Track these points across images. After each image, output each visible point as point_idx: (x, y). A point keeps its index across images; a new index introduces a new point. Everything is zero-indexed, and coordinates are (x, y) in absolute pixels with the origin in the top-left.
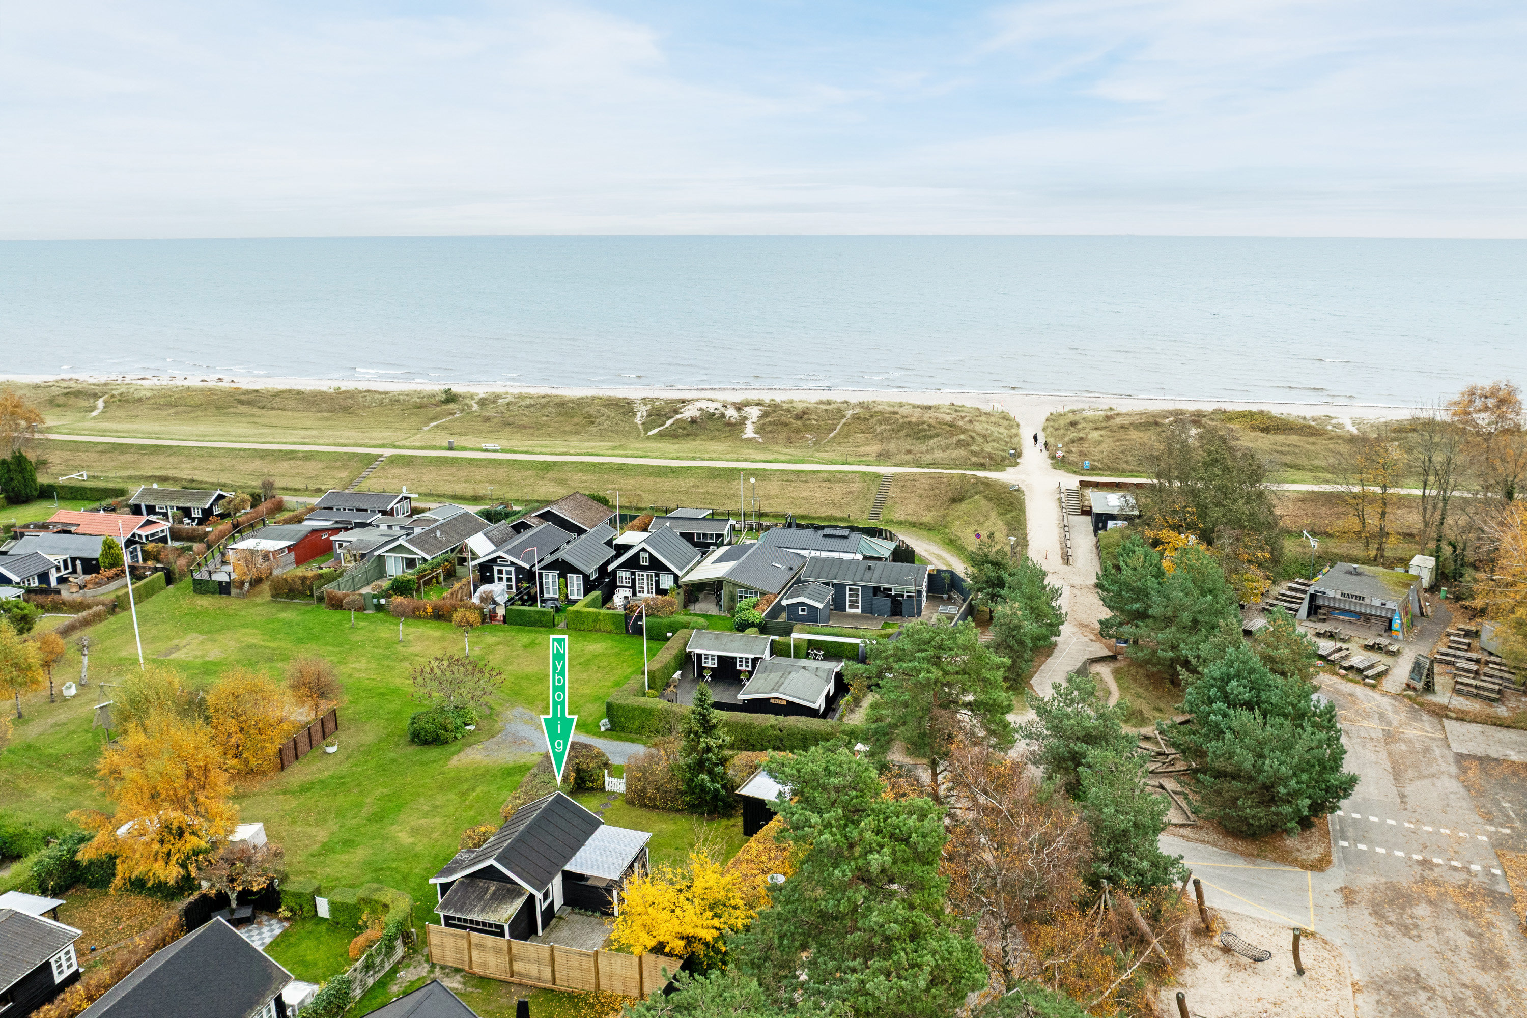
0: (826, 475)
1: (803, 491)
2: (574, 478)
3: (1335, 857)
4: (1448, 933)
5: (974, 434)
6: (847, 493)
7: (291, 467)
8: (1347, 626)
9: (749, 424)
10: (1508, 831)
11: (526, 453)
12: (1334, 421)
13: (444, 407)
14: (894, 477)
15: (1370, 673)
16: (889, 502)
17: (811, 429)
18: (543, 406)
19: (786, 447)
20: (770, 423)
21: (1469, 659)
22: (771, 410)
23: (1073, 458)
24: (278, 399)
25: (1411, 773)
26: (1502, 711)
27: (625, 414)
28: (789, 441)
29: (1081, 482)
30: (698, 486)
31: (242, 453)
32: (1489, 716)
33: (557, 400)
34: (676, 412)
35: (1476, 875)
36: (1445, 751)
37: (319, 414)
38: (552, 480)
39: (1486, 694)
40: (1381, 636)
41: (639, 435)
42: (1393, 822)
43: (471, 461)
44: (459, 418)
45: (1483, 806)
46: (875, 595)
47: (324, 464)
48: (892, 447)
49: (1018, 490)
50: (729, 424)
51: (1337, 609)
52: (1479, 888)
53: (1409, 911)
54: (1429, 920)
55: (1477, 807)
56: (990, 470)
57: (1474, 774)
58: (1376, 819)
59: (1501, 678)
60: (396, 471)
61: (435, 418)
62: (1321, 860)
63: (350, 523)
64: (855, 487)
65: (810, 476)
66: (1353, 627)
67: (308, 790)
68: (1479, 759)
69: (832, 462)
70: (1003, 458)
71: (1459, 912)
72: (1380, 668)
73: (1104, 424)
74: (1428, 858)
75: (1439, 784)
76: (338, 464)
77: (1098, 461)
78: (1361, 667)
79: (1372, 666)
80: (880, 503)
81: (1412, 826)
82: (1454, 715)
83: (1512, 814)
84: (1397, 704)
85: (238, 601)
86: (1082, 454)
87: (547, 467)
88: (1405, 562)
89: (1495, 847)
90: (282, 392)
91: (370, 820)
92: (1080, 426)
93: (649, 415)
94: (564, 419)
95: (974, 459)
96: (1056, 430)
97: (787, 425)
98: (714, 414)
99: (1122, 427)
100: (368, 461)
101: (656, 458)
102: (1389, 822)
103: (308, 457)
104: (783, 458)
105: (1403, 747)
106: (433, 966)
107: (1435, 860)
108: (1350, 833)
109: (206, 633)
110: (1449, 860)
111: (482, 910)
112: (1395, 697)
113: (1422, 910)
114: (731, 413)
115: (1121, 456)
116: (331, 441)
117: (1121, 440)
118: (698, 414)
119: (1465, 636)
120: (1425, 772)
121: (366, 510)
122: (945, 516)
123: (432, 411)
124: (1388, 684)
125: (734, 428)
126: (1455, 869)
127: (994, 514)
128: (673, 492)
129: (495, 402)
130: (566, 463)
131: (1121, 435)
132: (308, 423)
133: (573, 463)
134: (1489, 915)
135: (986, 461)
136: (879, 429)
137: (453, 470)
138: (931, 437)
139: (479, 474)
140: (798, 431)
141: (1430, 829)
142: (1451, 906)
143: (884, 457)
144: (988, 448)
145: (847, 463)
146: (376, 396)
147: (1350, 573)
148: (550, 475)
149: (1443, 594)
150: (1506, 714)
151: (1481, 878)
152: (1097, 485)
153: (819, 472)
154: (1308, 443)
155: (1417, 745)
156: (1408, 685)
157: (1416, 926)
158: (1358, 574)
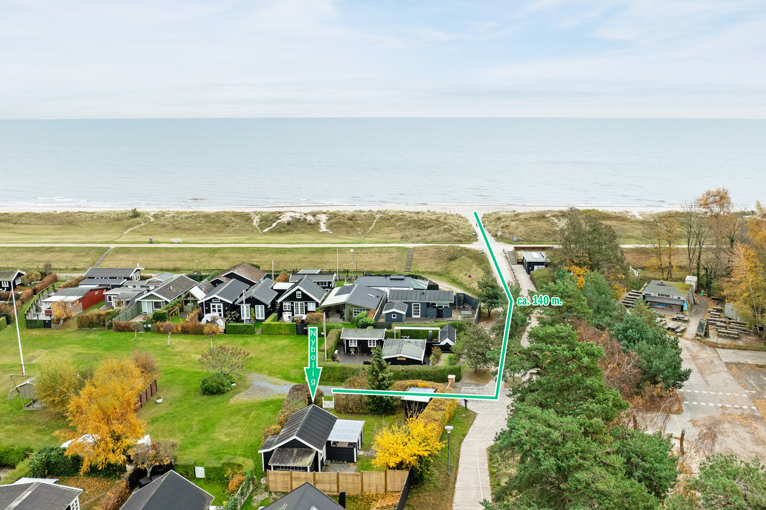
0: (377, 249)
1: (366, 258)
2: (232, 256)
3: (684, 408)
4: (740, 433)
5: (452, 225)
6: (390, 258)
7: (53, 257)
8: (662, 310)
9: (321, 223)
10: (755, 392)
11: (198, 243)
12: (630, 214)
13: (133, 220)
14: (414, 249)
15: (678, 330)
16: (414, 262)
17: (359, 225)
18: (196, 217)
19: (347, 235)
20: (334, 223)
21: (721, 322)
22: (332, 216)
23: (507, 235)
24: (23, 218)
25: (707, 372)
26: (740, 343)
27: (247, 220)
28: (348, 232)
29: (515, 247)
30: (305, 258)
31: (18, 250)
32: (735, 346)
33: (203, 214)
34: (277, 218)
35: (746, 410)
36: (720, 362)
37: (54, 226)
38: (219, 257)
39: (733, 336)
40: (678, 314)
41: (258, 232)
42: (705, 392)
43: (166, 249)
44: (144, 226)
45: (742, 383)
46: (428, 307)
47: (75, 254)
48: (407, 233)
49: (483, 253)
50: (310, 224)
51: (656, 302)
52: (748, 415)
53: (722, 427)
54: (731, 429)
55: (739, 384)
56: (464, 243)
57: (735, 370)
58: (698, 392)
59: (737, 329)
60: (121, 256)
61: (129, 226)
62: (678, 410)
63: (109, 285)
64: (394, 255)
65: (368, 250)
66: (664, 311)
67: (156, 421)
68: (735, 364)
69: (377, 242)
70: (470, 237)
71: (742, 425)
72: (682, 328)
73: (515, 218)
74: (724, 405)
75: (721, 375)
76: (83, 253)
77: (520, 236)
78: (674, 328)
79: (678, 327)
80: (410, 262)
81: (714, 393)
82: (720, 346)
83: (755, 385)
84: (693, 343)
85: (57, 331)
86: (510, 233)
87: (214, 251)
88: (682, 280)
89: (751, 398)
90: (24, 214)
91: (201, 431)
92: (503, 220)
93: (261, 221)
94: (210, 224)
95: (455, 238)
96: (490, 222)
97: (344, 223)
98: (300, 219)
99: (526, 219)
100: (102, 251)
101: (277, 243)
102: (704, 392)
103: (62, 250)
104: (349, 241)
105: (701, 361)
106: (270, 492)
107: (727, 406)
108: (688, 398)
109: (47, 349)
110: (733, 405)
111: (294, 461)
112: (692, 340)
113: (727, 426)
114: (309, 218)
115: (531, 234)
116: (72, 241)
117: (528, 226)
118: (291, 219)
119: (717, 312)
120: (714, 371)
121: (116, 278)
122: (447, 268)
123: (126, 223)
124: (686, 335)
125: (314, 226)
126: (736, 408)
127: (474, 265)
128: (291, 262)
129: (163, 216)
130: (225, 248)
131: (527, 223)
132: (49, 232)
133: (229, 248)
134: (754, 424)
135: (461, 239)
136: (397, 224)
137: (157, 255)
138: (428, 228)
139: (174, 256)
140: (352, 227)
141: (722, 394)
142: (738, 423)
143: (405, 238)
144: (461, 232)
145: (386, 243)
146: (87, 215)
147: (659, 285)
148: (217, 255)
149: (702, 294)
150: (743, 344)
151: (748, 411)
152: (524, 249)
153: (373, 248)
154: (622, 224)
155: (707, 360)
156: (697, 335)
157: (726, 432)
158: (663, 285)
